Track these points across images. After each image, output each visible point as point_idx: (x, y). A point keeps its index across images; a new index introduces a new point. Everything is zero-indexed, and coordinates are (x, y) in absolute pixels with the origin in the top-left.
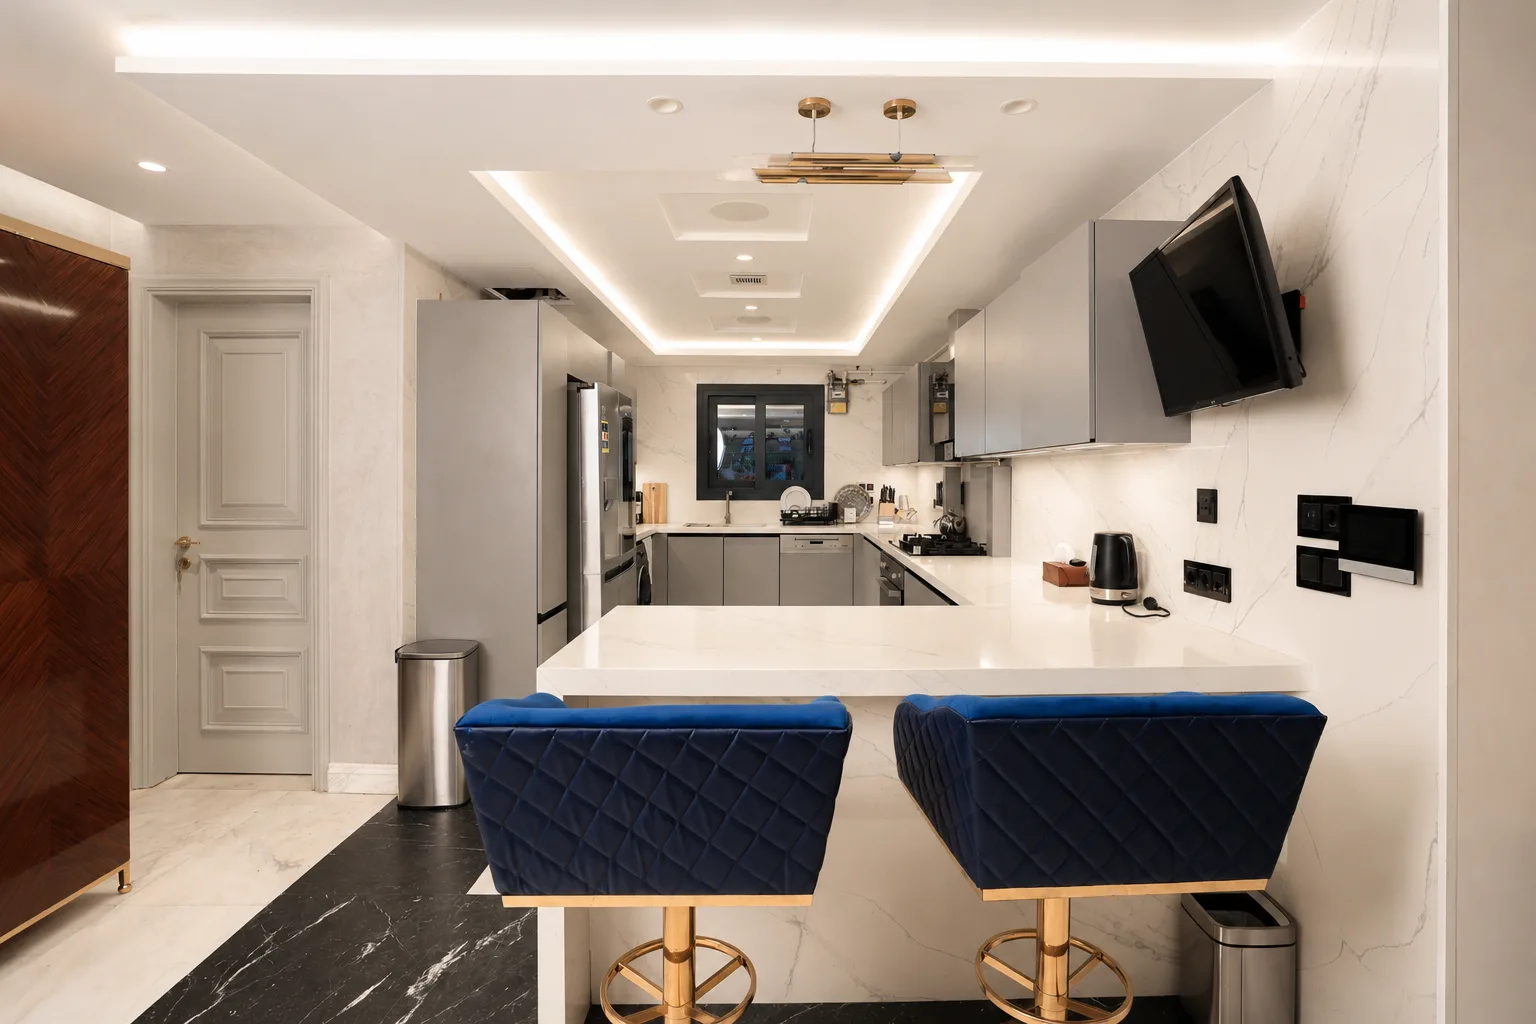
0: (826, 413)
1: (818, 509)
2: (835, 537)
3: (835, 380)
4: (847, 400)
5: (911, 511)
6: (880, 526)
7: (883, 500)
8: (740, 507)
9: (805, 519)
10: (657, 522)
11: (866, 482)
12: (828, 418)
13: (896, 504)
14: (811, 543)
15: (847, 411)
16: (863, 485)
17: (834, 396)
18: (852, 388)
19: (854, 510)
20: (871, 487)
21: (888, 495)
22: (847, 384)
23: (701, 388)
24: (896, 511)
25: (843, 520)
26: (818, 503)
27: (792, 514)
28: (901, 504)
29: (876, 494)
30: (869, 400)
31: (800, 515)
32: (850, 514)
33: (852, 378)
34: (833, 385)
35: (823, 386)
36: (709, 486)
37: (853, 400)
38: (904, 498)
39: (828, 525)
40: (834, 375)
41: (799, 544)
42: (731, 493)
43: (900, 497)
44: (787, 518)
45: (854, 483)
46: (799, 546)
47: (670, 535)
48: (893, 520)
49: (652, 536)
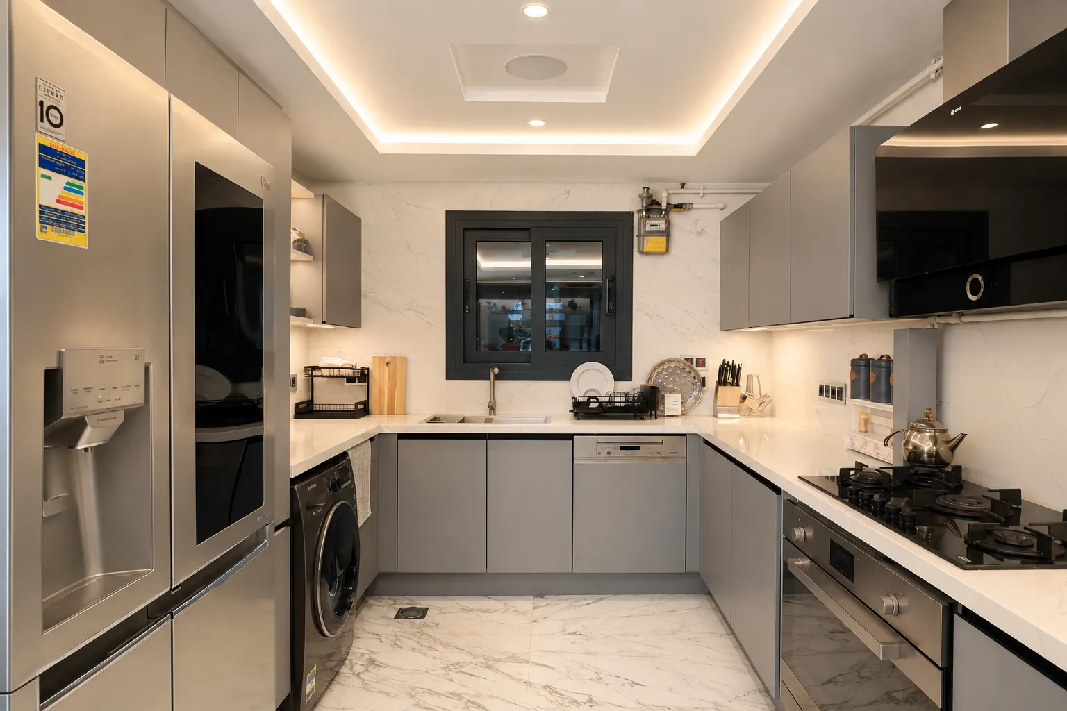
0: (636, 254)
1: (626, 395)
2: (659, 439)
3: (652, 206)
4: (666, 233)
5: (764, 400)
6: (720, 422)
7: (721, 382)
8: (509, 390)
9: (606, 411)
10: (391, 412)
11: (695, 354)
12: (638, 261)
13: (742, 389)
14: (622, 448)
15: (667, 250)
16: (691, 360)
17: (648, 228)
18: (675, 217)
19: (678, 397)
20: (701, 362)
21: (729, 374)
22: (667, 211)
23: (453, 218)
24: (744, 398)
25: (664, 412)
26: (624, 386)
27: (589, 401)
28: (748, 390)
29: (711, 372)
30: (699, 233)
31: (601, 403)
32: (672, 402)
33: (675, 201)
34: (648, 210)
35: (631, 214)
36: (464, 362)
37: (676, 234)
38: (755, 380)
39: (643, 419)
40: (650, 197)
41: (605, 449)
42: (496, 370)
43: (749, 378)
44: (582, 410)
45: (679, 357)
46: (604, 454)
47: (402, 436)
48: (739, 411)
49: (372, 439)
